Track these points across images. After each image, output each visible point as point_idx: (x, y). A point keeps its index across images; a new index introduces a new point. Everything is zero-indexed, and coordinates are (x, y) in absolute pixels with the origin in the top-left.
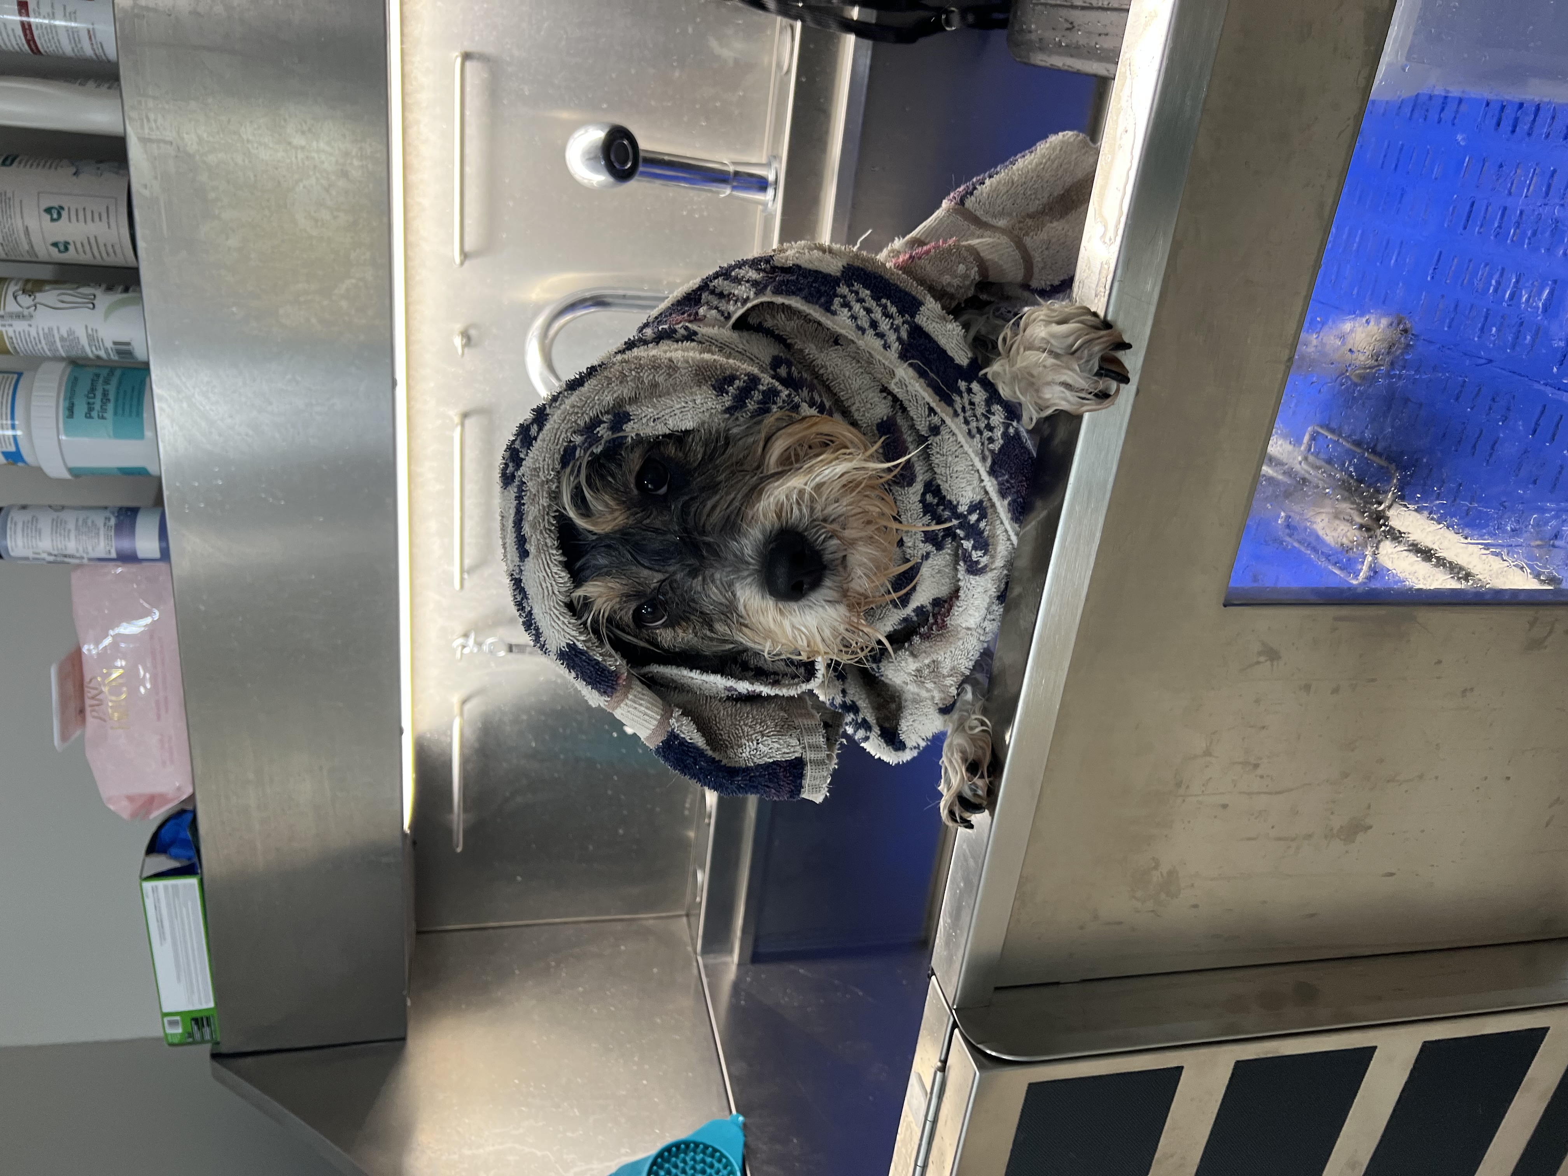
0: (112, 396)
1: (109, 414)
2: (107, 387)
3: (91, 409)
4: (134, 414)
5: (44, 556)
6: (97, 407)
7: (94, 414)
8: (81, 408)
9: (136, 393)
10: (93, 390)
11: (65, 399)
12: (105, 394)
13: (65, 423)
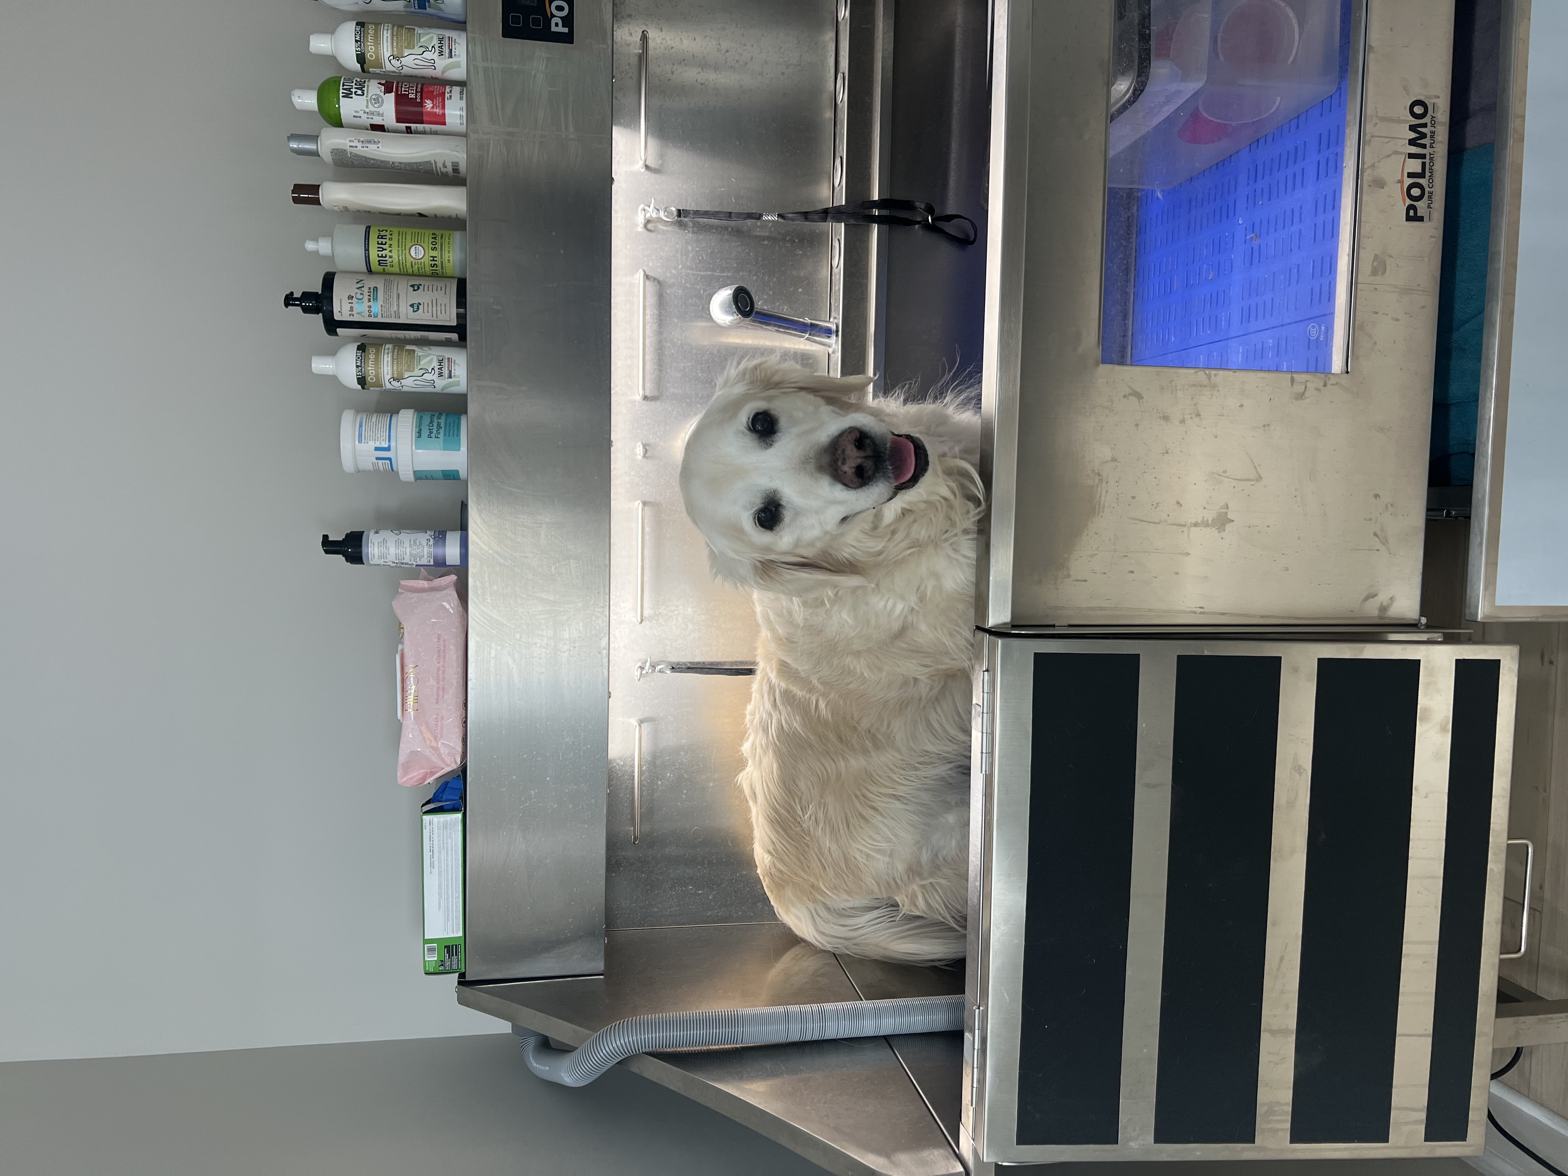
0: (442, 425)
1: (441, 436)
2: (439, 421)
3: (431, 433)
4: (455, 435)
5: (390, 563)
6: (435, 431)
7: (433, 435)
8: (425, 432)
9: (456, 424)
10: (432, 422)
11: (416, 427)
12: (439, 424)
13: (416, 441)
